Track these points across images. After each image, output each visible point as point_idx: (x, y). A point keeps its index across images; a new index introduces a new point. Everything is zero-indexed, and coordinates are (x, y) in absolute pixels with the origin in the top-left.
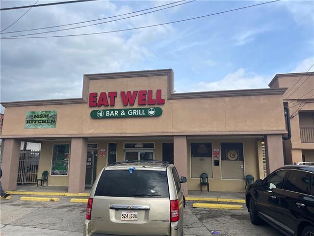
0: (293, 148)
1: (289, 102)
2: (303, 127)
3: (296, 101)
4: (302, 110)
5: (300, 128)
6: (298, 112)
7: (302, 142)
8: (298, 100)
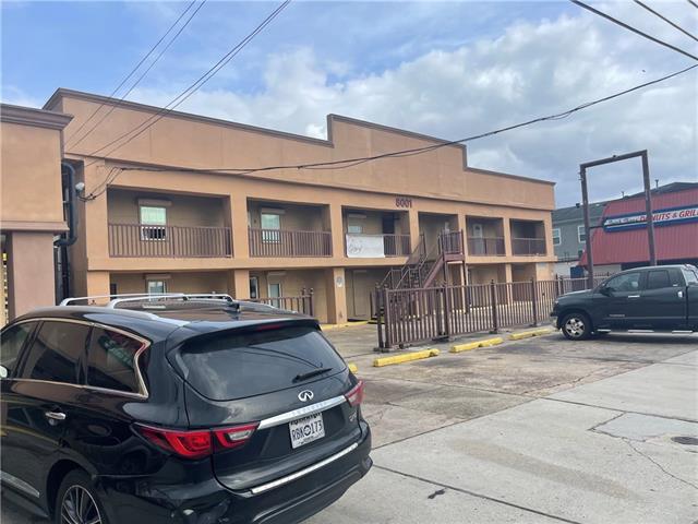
0: (90, 268)
1: (86, 162)
2: (116, 222)
3: (103, 163)
4: (114, 183)
5: (109, 224)
6: (105, 187)
7: (111, 256)
8: (108, 161)
